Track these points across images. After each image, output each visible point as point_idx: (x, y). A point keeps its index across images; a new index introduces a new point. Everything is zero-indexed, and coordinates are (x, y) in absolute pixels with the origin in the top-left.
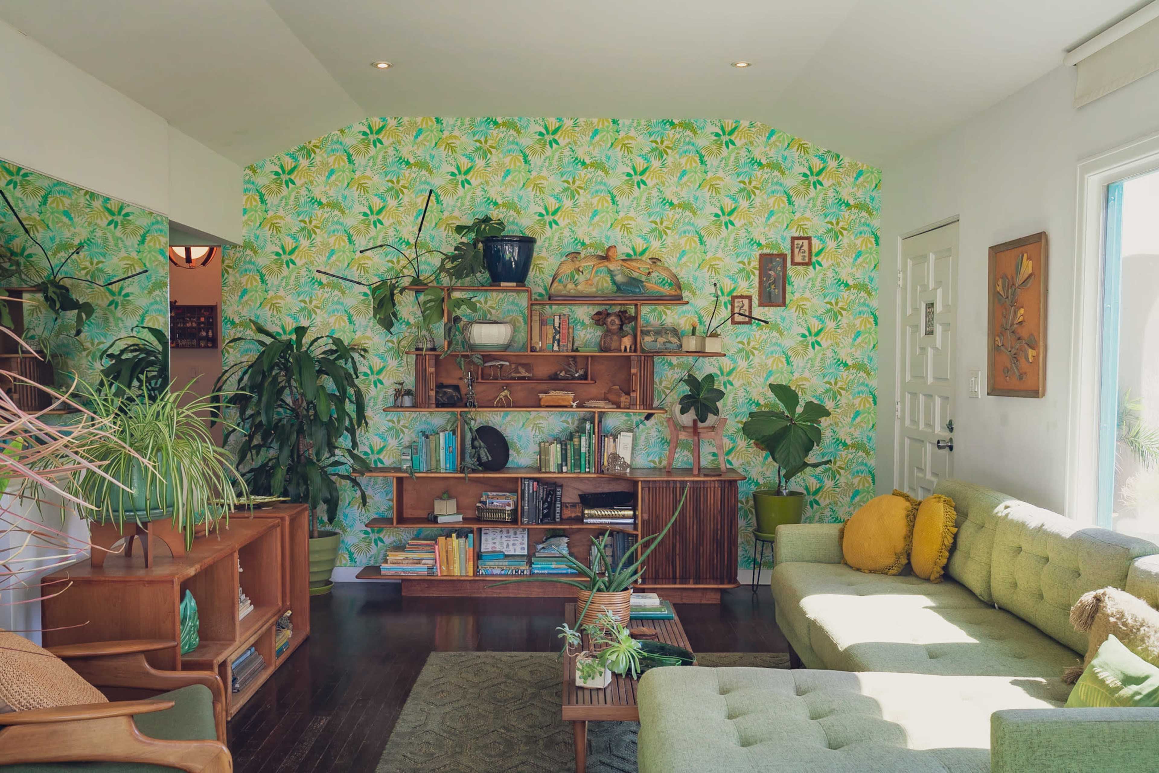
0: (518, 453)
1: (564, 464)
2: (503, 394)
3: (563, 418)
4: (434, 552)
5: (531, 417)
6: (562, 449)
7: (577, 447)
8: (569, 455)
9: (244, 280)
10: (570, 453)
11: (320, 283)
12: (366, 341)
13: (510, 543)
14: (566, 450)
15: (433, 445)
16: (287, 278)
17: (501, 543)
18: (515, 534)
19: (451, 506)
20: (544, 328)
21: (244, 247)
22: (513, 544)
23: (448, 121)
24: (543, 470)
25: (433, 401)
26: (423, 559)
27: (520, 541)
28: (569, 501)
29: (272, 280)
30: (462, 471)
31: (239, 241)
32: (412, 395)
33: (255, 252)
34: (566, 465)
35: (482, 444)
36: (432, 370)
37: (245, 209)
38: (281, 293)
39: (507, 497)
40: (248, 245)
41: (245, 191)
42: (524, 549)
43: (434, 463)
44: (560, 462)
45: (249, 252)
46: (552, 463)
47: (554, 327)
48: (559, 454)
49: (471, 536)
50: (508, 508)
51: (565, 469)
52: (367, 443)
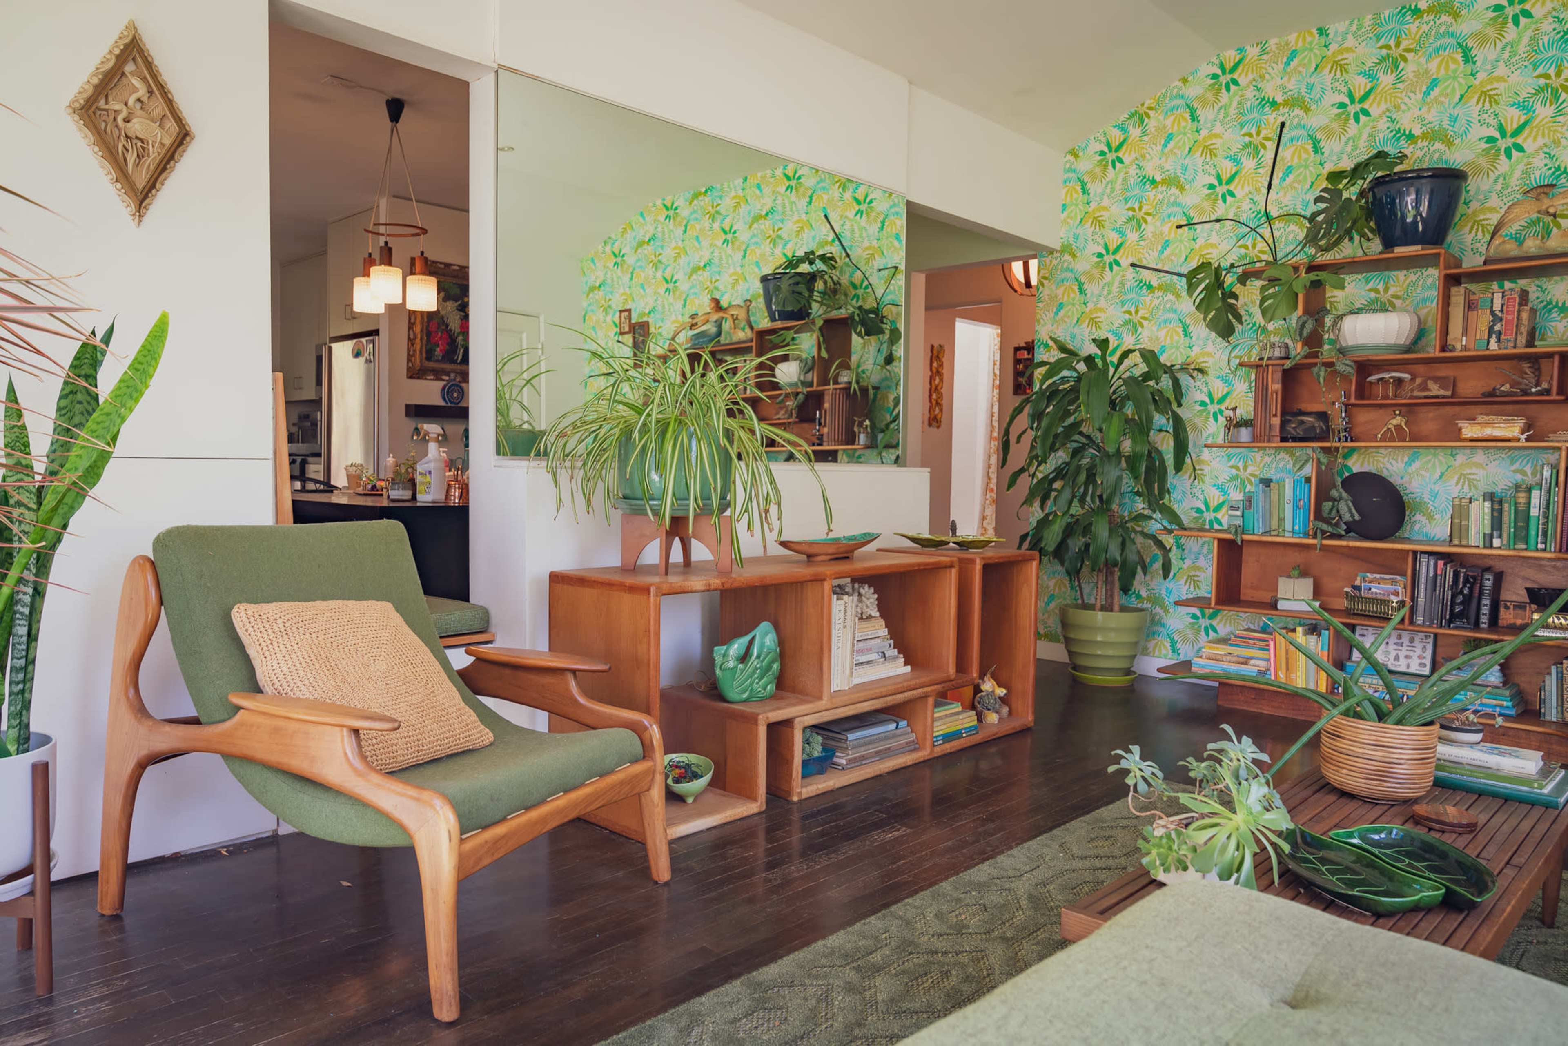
0: (1430, 518)
1: (1495, 534)
2: (1395, 422)
3: (1517, 466)
4: (1268, 650)
5: (1457, 463)
6: (1493, 510)
7: (1522, 507)
8: (1505, 519)
9: (1060, 292)
10: (1508, 517)
11: (1150, 287)
12: (1206, 359)
13: (1402, 655)
14: (1501, 512)
15: (1275, 497)
16: (1109, 284)
17: (1387, 653)
18: (1412, 640)
19: (1305, 587)
20: (1472, 314)
21: (1062, 252)
22: (1407, 657)
23: (1336, 28)
24: (1456, 542)
25: (1277, 431)
26: (1252, 658)
27: (1419, 651)
28: (1514, 598)
29: (1092, 289)
30: (1315, 536)
31: (1056, 245)
32: (1251, 426)
33: (1074, 256)
34: (1500, 536)
35: (1344, 495)
36: (1277, 387)
37: (1064, 205)
38: (1102, 303)
39: (1393, 582)
40: (1067, 249)
41: (1065, 182)
42: (1425, 665)
43: (1275, 524)
44: (1488, 531)
45: (1067, 257)
46: (1473, 531)
47: (1492, 312)
48: (1488, 518)
49: (1325, 633)
50: (1395, 599)
51: (1496, 542)
52: (1201, 497)
